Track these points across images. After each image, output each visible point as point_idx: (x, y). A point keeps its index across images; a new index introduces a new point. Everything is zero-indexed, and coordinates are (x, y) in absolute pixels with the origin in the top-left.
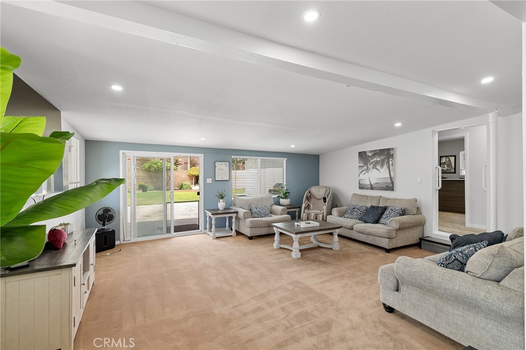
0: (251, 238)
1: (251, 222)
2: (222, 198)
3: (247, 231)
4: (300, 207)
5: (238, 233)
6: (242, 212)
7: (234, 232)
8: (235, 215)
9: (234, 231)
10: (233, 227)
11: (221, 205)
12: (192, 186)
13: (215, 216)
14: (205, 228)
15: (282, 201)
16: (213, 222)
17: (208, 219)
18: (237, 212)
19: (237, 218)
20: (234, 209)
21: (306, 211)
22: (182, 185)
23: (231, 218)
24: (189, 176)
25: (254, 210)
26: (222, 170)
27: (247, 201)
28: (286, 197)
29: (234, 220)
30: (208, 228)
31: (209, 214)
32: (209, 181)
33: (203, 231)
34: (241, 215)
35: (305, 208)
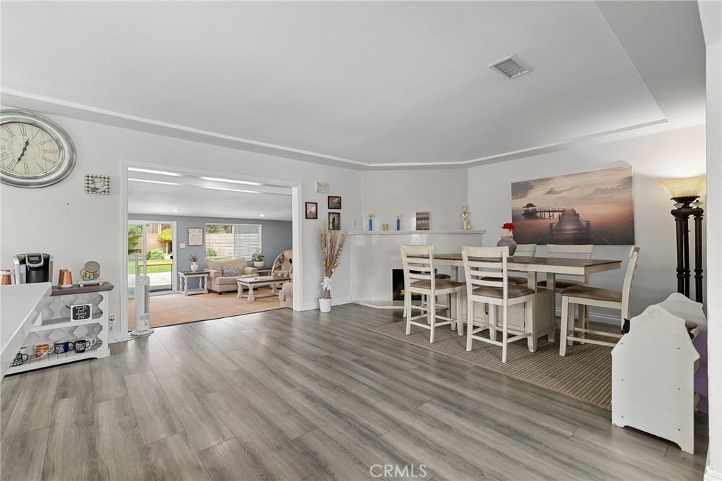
0: (220, 293)
1: (220, 280)
2: (195, 261)
3: (216, 288)
4: (271, 269)
5: (210, 291)
6: (212, 272)
7: (205, 291)
8: (207, 275)
9: (206, 289)
10: (205, 286)
11: (194, 267)
12: (164, 254)
13: (187, 276)
14: (178, 289)
15: (257, 264)
16: (186, 281)
17: (181, 280)
18: (209, 273)
19: (209, 278)
20: (207, 270)
21: (276, 271)
22: (150, 253)
23: (203, 278)
24: (161, 241)
25: (226, 271)
26: (195, 236)
27: (219, 263)
28: (261, 260)
29: (206, 280)
30: (181, 289)
31: (182, 275)
32: (182, 246)
33: (177, 291)
34: (212, 275)
35: (275, 269)
